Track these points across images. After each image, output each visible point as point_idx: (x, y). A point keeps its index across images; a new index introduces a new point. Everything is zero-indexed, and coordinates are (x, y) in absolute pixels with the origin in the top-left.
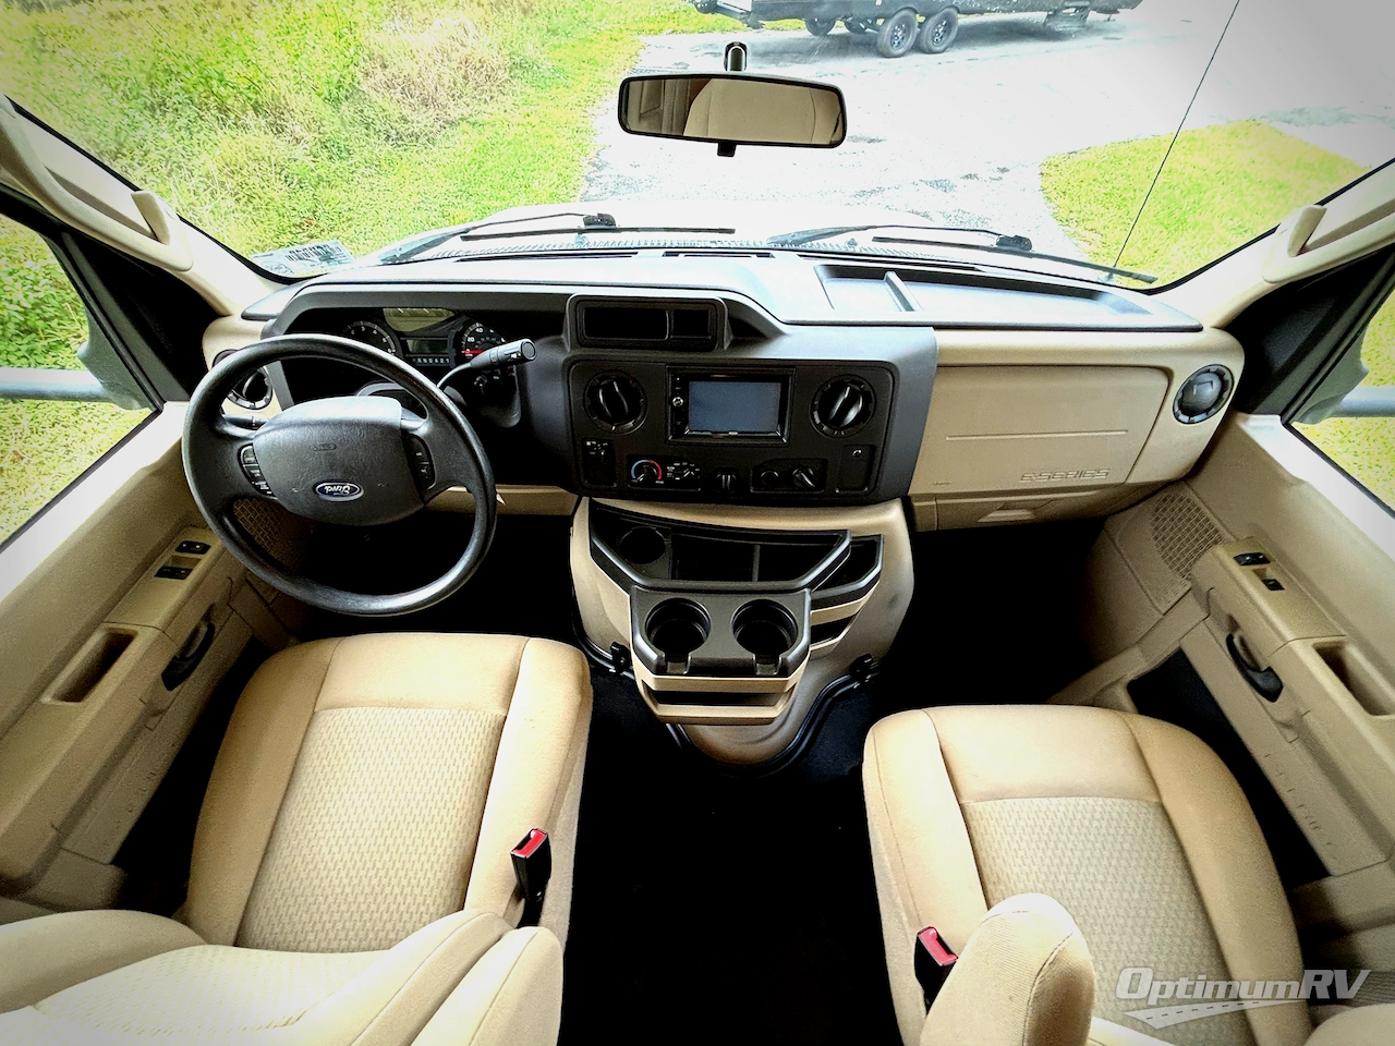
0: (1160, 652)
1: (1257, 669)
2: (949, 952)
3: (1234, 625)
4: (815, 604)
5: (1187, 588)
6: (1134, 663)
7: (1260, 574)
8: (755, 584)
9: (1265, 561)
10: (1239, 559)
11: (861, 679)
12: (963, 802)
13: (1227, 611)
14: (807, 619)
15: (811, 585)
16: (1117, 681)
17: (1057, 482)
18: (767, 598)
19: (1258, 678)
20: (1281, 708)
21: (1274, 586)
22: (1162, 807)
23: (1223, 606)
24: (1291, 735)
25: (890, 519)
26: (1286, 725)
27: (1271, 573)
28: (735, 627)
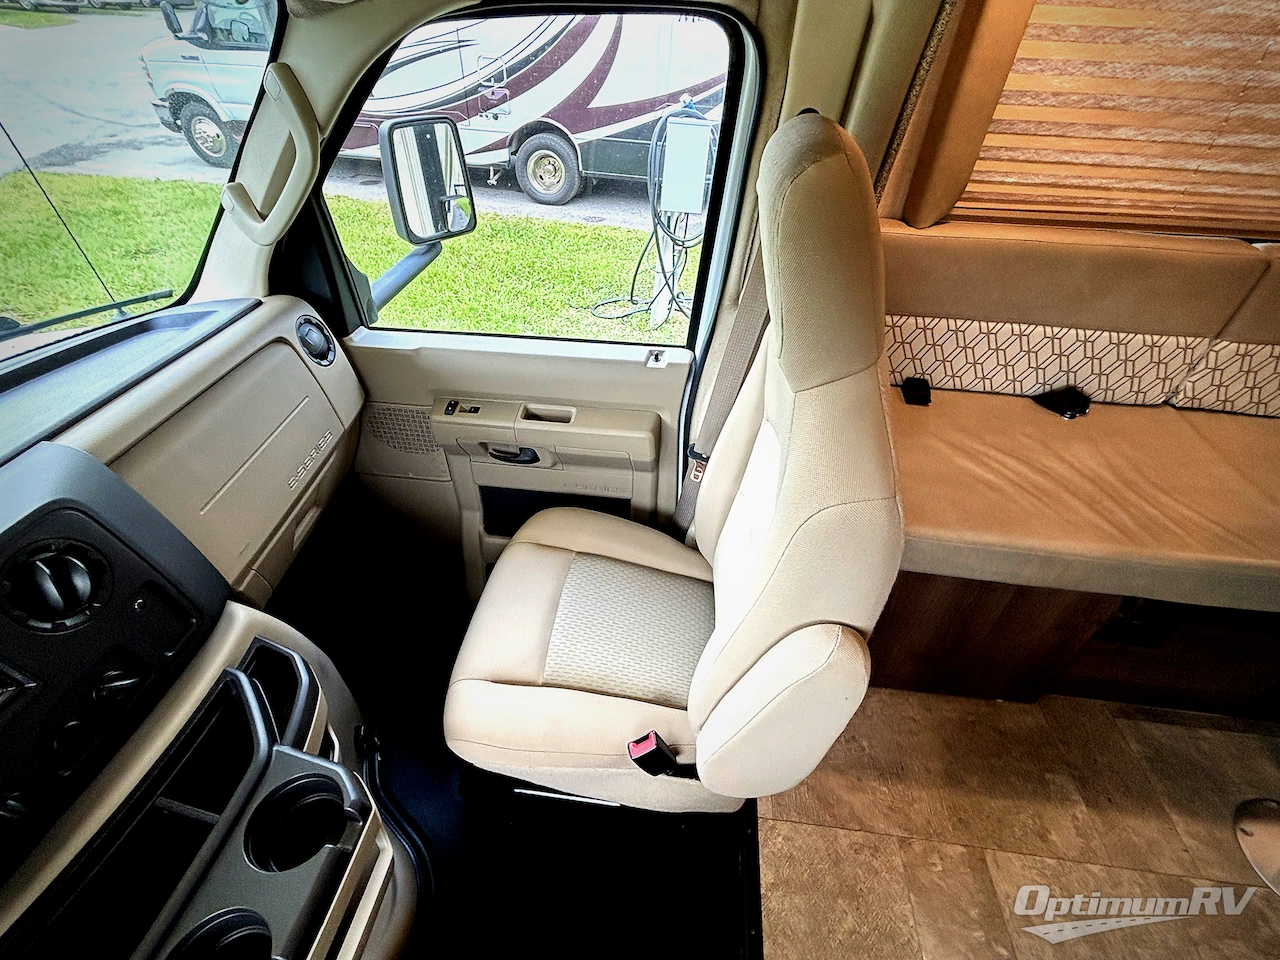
0: (475, 499)
1: (517, 455)
2: (646, 737)
3: (484, 445)
4: (298, 744)
5: (443, 454)
6: (473, 519)
7: (463, 411)
8: (222, 821)
9: (456, 403)
10: (448, 412)
11: (374, 749)
12: (540, 682)
13: (476, 442)
14: (308, 760)
15: (272, 741)
16: (480, 537)
17: (313, 466)
18: (255, 806)
19: (522, 458)
20: (545, 459)
21: (476, 410)
22: (579, 553)
23: (470, 442)
24: (559, 466)
25: (242, 621)
26: (554, 464)
27: (467, 406)
28: (265, 866)
